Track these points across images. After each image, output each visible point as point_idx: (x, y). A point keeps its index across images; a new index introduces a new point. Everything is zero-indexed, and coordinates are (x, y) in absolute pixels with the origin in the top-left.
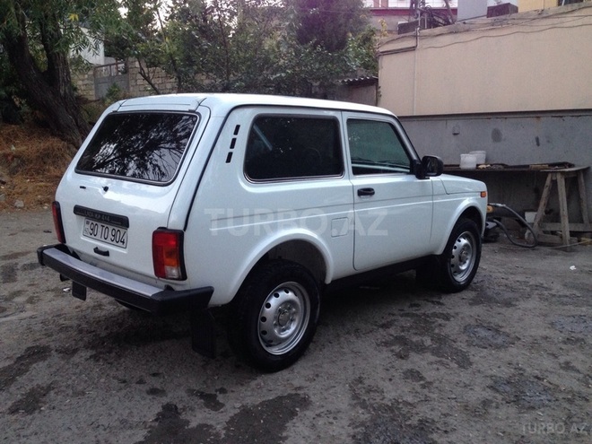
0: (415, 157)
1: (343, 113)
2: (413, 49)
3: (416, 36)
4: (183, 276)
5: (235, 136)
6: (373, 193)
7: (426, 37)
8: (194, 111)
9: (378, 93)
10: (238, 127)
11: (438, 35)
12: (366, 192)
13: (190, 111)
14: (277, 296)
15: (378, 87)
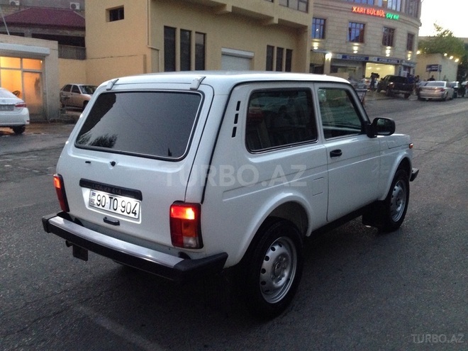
0: (366, 119)
1: (315, 84)
4: (200, 245)
5: (237, 112)
6: (341, 154)
8: (196, 90)
10: (239, 103)
12: (336, 153)
13: (192, 89)
14: (274, 249)
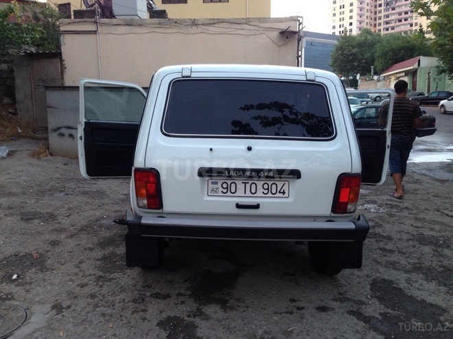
2: (95, 32)
3: (96, 22)
7: (105, 24)
8: (314, 81)
9: (62, 65)
11: (115, 25)
13: (309, 80)
15: (62, 61)
